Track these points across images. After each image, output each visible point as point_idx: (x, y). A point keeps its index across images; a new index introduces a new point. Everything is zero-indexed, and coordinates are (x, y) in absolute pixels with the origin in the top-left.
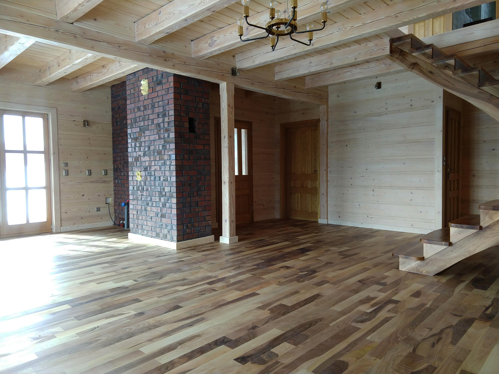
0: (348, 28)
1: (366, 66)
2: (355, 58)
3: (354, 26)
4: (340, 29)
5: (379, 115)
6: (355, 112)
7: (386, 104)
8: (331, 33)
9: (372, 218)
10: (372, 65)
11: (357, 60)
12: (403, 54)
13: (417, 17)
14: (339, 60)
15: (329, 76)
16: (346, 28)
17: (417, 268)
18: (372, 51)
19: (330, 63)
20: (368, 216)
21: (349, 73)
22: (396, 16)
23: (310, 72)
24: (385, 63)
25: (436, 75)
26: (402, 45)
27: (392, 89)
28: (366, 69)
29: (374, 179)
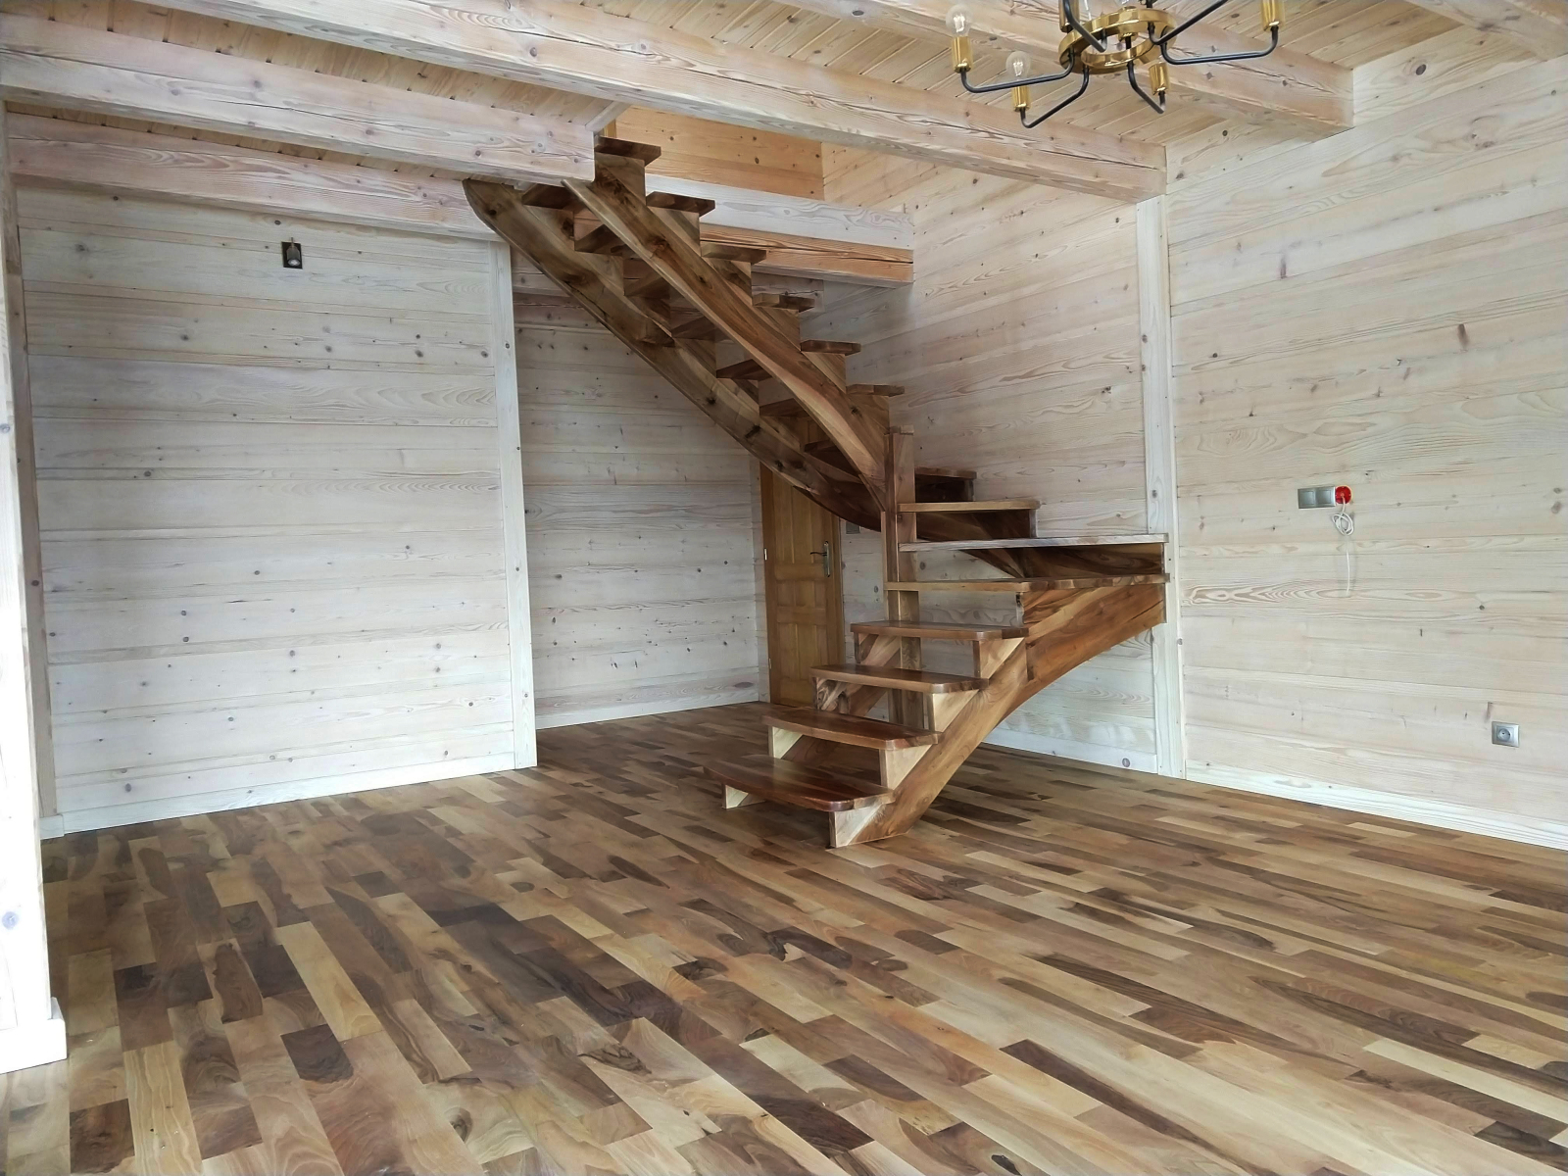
0: (674, 62)
1: (350, 175)
3: (693, 65)
4: (644, 47)
5: (300, 366)
6: (185, 338)
7: (327, 330)
8: (613, 45)
9: (290, 760)
11: (481, 159)
14: (407, 132)
15: (165, 155)
16: (668, 59)
18: (535, 147)
19: (363, 127)
20: (273, 758)
21: (270, 178)
22: (812, 102)
23: (251, 126)
24: (423, 191)
27: (344, 281)
29: (293, 610)
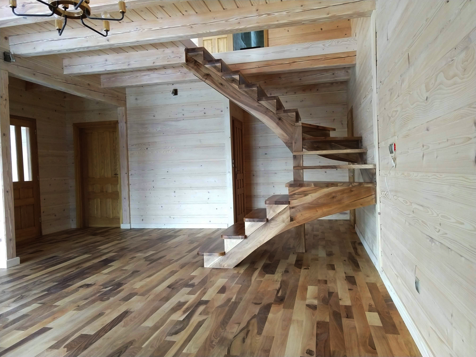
0: (146, 30)
1: (163, 72)
2: (153, 62)
3: (151, 29)
4: (137, 28)
5: (177, 120)
6: (154, 116)
7: (183, 110)
8: (129, 31)
9: (174, 218)
10: (169, 71)
11: (155, 64)
12: (198, 64)
13: (209, 31)
14: (137, 62)
15: (127, 77)
16: (144, 29)
17: (219, 263)
18: (169, 57)
19: (127, 64)
20: (170, 217)
21: (147, 77)
22: (192, 27)
23: (106, 70)
24: (180, 71)
25: (225, 87)
26: (196, 56)
27: (187, 96)
28: (164, 74)
29: (175, 181)
